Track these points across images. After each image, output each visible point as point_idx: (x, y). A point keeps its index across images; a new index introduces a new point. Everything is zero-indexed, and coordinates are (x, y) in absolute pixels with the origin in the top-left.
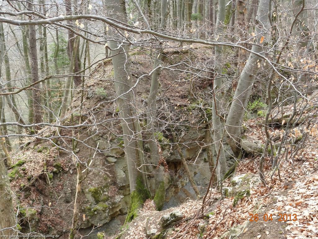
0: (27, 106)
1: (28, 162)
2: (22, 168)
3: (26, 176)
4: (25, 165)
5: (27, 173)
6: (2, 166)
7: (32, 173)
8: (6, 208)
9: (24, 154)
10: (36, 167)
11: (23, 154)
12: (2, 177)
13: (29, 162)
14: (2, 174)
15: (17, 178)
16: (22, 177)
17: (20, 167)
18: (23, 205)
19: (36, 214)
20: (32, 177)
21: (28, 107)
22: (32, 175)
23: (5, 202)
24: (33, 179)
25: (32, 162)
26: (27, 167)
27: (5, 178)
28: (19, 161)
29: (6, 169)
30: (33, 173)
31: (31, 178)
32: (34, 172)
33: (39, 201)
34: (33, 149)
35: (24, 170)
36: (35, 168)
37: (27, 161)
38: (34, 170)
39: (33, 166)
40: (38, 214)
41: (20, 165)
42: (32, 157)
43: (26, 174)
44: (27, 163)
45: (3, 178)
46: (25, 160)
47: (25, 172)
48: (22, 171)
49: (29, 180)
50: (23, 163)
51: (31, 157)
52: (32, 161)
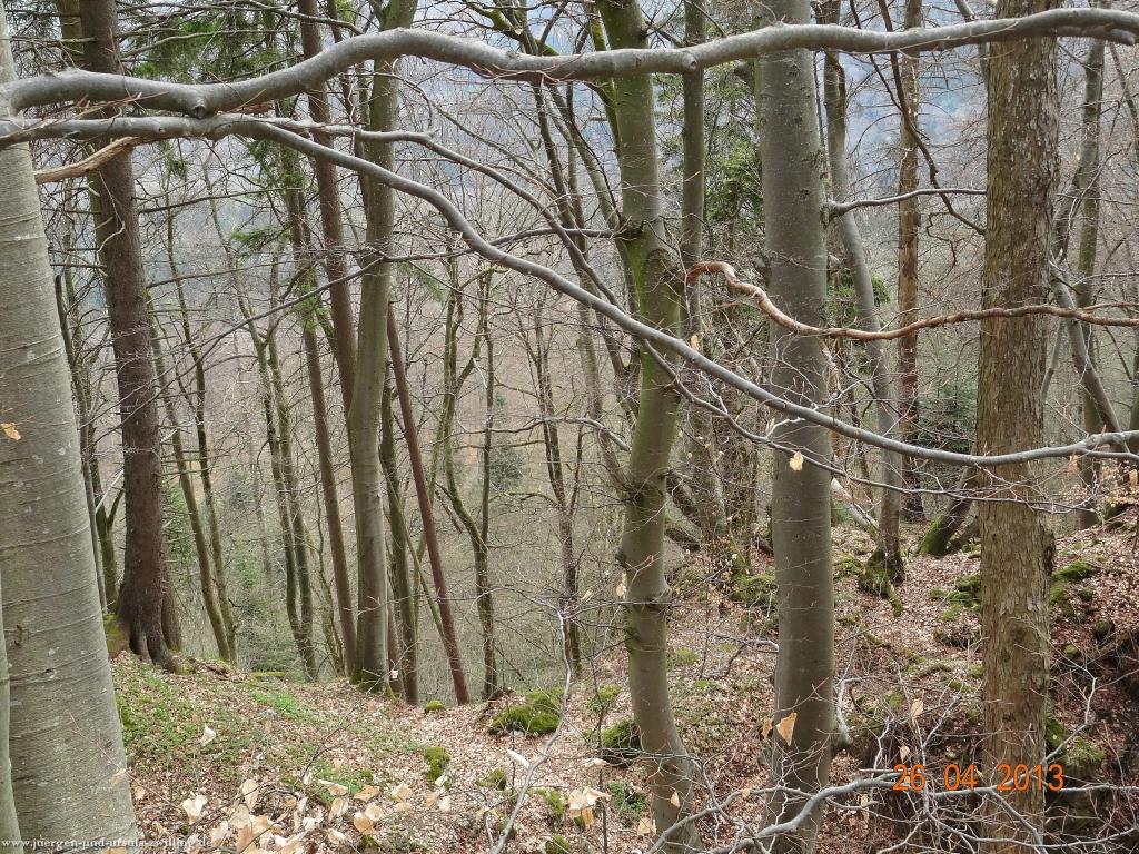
0: (1127, 373)
1: (1107, 575)
2: (1081, 588)
3: (1089, 622)
4: (1094, 581)
5: (1097, 610)
6: (1035, 566)
7: (1115, 617)
8: (1022, 713)
9: (1096, 542)
10: (1132, 597)
11: (1090, 543)
12: (1026, 605)
13: (1111, 576)
14: (1031, 594)
15: (1057, 621)
16: (1076, 622)
17: (1075, 587)
18: (1060, 719)
19: (1104, 764)
20: (1113, 630)
21: (1130, 378)
22: (1111, 622)
23: (1022, 694)
24: (1112, 639)
25: (1124, 576)
26: (1099, 590)
27: (1036, 612)
28: (1075, 562)
29: (1045, 580)
30: (1117, 618)
31: (1106, 633)
32: (1120, 615)
33: (1122, 724)
34: (1132, 531)
35: (1086, 598)
36: (1128, 599)
37: (1104, 568)
38: (1122, 606)
39: (1124, 593)
40: (1108, 768)
41: (1076, 576)
42: (1122, 560)
43: (1091, 613)
44: (1103, 577)
45: (1030, 607)
46: (1097, 564)
47: (1087, 607)
48: (1078, 601)
49: (1099, 635)
50: (1088, 574)
51: (1119, 557)
52: (1120, 574)
